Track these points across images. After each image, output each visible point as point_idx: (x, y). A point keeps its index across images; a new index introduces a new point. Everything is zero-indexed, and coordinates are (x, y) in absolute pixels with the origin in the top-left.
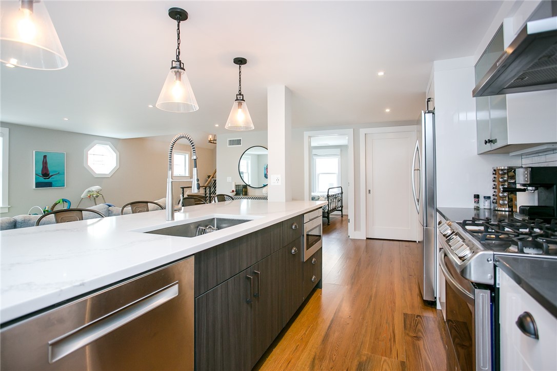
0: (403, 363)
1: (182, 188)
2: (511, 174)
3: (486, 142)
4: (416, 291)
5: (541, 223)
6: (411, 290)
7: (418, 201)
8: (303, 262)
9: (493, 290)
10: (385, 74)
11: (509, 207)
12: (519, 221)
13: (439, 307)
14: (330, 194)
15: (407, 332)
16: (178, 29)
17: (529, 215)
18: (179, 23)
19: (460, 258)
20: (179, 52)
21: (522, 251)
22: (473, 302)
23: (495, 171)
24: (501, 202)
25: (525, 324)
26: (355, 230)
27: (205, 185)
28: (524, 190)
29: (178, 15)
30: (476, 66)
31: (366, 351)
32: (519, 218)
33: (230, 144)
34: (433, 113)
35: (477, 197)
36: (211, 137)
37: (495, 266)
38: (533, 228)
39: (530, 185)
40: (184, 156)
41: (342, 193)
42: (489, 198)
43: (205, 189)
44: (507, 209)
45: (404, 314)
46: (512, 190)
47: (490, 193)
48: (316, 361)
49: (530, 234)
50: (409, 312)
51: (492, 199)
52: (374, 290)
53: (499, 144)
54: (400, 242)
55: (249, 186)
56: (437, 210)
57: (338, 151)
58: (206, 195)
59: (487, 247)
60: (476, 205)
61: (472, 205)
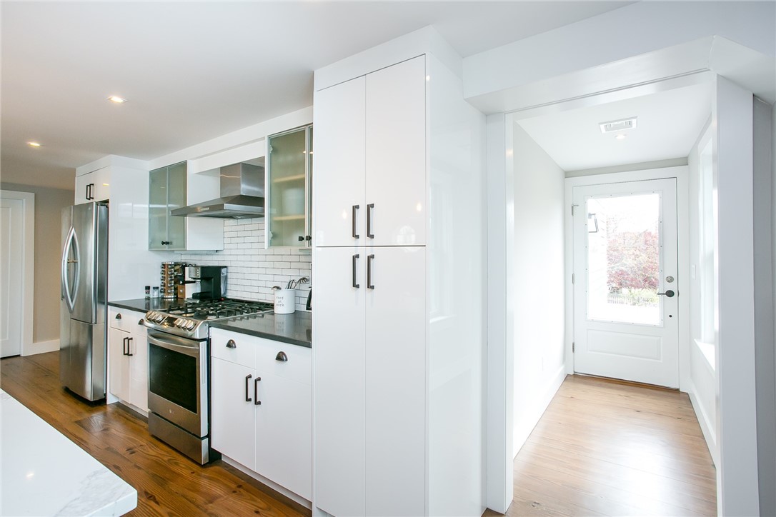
3: (163, 243)
9: (208, 340)
11: (175, 294)
17: (200, 299)
23: (164, 266)
24: (168, 291)
34: (107, 207)
35: (148, 288)
39: (199, 279)
42: (158, 288)
44: (173, 297)
47: (158, 284)
51: (160, 289)
60: (147, 295)
61: (143, 295)
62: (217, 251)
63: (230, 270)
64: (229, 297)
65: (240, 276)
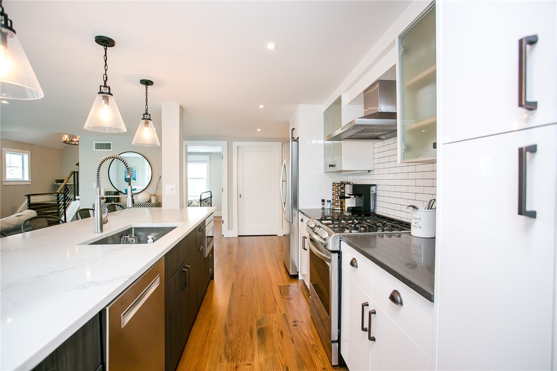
0: (284, 315)
1: (27, 195)
2: (342, 186)
3: (330, 166)
4: (283, 270)
5: (357, 217)
6: (280, 270)
7: (285, 204)
8: (205, 258)
9: (339, 252)
10: (264, 107)
11: (341, 207)
12: (347, 216)
13: (300, 278)
14: (203, 198)
15: (283, 297)
16: (106, 55)
17: (352, 212)
18: (106, 49)
19: (324, 239)
20: (107, 78)
21: (351, 232)
22: (330, 261)
23: (334, 184)
24: (337, 204)
25: (353, 263)
26: (228, 230)
27: (58, 191)
28: (349, 198)
29: (105, 42)
30: (324, 112)
31: (259, 314)
32: (347, 214)
33: (97, 148)
34: (298, 142)
35: (323, 201)
36: (66, 138)
37: (340, 241)
38: (354, 220)
39: (352, 195)
40: (21, 156)
41: (211, 197)
42: (330, 201)
43: (58, 196)
44: (340, 209)
45: (279, 286)
46: (343, 197)
47: (330, 198)
48: (228, 328)
49: (353, 223)
50: (282, 285)
51: (331, 202)
52: (255, 274)
53: (337, 168)
54: (266, 237)
55: (121, 192)
56: (299, 211)
57: (207, 157)
58: (58, 202)
59: (336, 232)
60: (323, 206)
61: (320, 207)
62: (369, 171)
63: (379, 188)
64: (378, 213)
65: (386, 194)
